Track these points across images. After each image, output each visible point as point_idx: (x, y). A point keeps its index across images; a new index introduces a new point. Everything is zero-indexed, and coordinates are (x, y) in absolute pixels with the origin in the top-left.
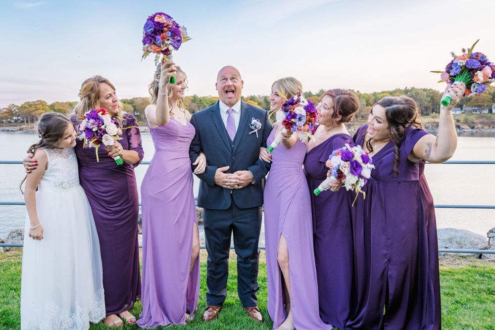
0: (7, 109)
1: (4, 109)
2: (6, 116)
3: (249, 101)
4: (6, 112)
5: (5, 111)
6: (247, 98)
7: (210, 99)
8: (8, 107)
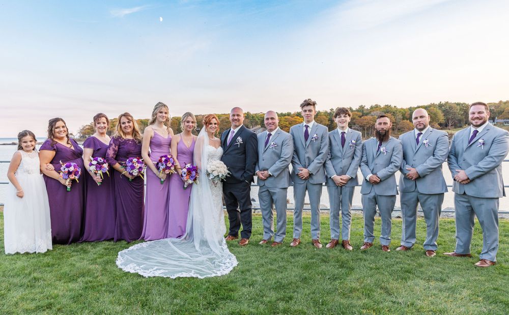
0: (89, 126)
1: (87, 126)
2: (88, 132)
3: (296, 117)
4: (88, 129)
5: (87, 127)
6: (293, 114)
7: (261, 115)
8: (90, 124)
